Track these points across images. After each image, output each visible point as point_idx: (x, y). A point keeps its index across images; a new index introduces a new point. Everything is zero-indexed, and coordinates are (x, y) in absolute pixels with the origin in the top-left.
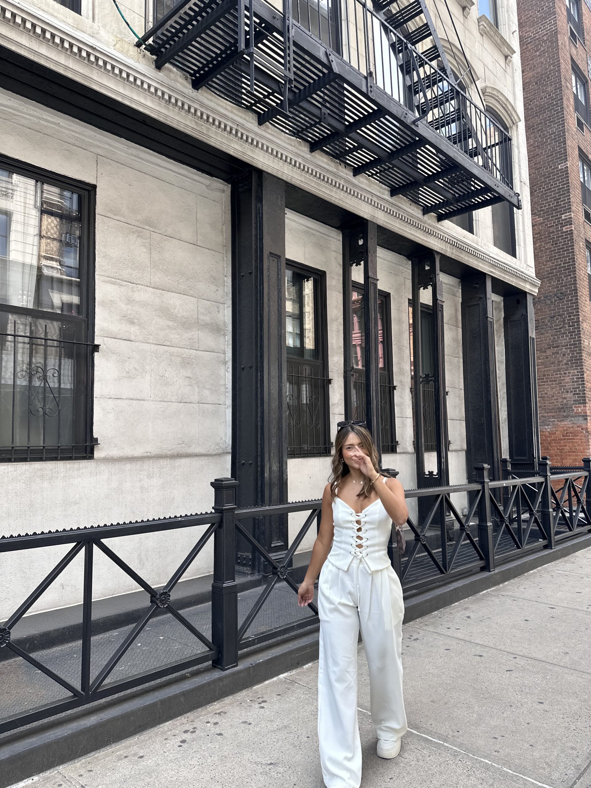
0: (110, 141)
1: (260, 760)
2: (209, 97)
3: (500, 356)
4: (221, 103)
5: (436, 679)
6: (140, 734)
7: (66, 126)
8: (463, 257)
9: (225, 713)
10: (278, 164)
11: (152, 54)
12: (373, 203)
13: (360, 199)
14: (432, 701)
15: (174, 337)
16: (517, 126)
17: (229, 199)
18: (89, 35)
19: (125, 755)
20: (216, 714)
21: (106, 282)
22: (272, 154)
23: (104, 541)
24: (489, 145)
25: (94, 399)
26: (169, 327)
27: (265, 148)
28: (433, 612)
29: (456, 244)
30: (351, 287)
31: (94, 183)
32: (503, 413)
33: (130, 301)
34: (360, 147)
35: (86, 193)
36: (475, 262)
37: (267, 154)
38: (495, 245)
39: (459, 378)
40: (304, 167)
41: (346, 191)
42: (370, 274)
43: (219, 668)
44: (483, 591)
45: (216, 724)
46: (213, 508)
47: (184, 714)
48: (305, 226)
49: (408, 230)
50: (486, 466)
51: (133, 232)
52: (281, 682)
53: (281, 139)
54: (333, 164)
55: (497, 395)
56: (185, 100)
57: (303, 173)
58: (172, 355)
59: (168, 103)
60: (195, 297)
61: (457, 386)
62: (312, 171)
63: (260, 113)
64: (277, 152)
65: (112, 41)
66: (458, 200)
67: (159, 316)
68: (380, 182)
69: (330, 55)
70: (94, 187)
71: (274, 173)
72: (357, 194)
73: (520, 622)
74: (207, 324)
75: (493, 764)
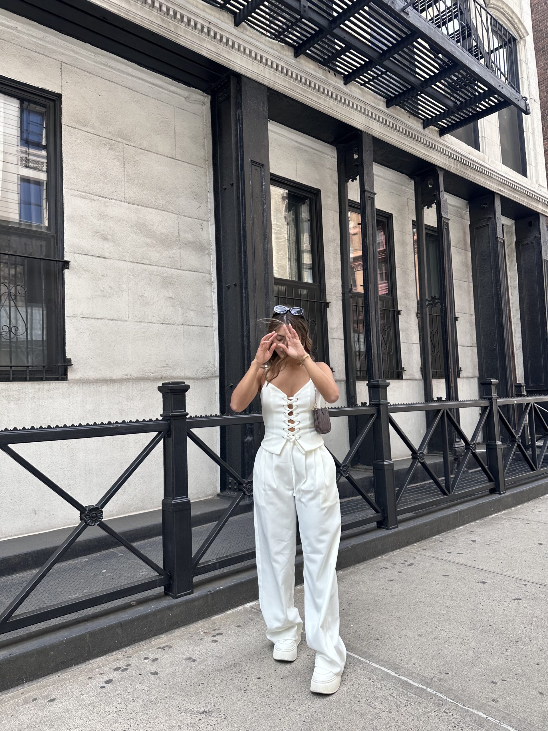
0: (74, 48)
1: (192, 707)
3: (512, 282)
5: (427, 609)
6: (63, 671)
7: (26, 31)
8: (469, 173)
9: (170, 647)
10: (258, 67)
12: (367, 113)
13: (352, 107)
14: (419, 635)
15: (154, 254)
16: (525, 42)
17: (209, 111)
20: (159, 648)
21: (75, 196)
22: (250, 55)
23: (11, 446)
24: (492, 49)
25: (66, 318)
26: (147, 244)
27: (242, 49)
28: (434, 536)
29: (460, 160)
30: (347, 207)
31: (59, 92)
32: (517, 339)
33: (102, 216)
34: (349, 47)
35: (52, 104)
36: (482, 180)
37: (244, 55)
38: (503, 163)
39: (470, 303)
40: (287, 71)
41: (336, 99)
42: (367, 188)
43: (171, 596)
44: (492, 514)
45: (155, 660)
46: (161, 415)
47: (121, 648)
48: (296, 142)
49: (406, 143)
50: (493, 380)
51: (105, 145)
52: (246, 610)
53: (260, 42)
54: (321, 71)
55: (510, 322)
57: (287, 78)
58: (151, 273)
60: (176, 214)
61: (467, 312)
62: (297, 76)
63: (236, 12)
64: (256, 54)
66: (459, 108)
67: (136, 233)
68: (375, 92)
70: (59, 96)
71: (254, 77)
72: (349, 102)
73: (533, 546)
74: (189, 242)
75: (489, 718)
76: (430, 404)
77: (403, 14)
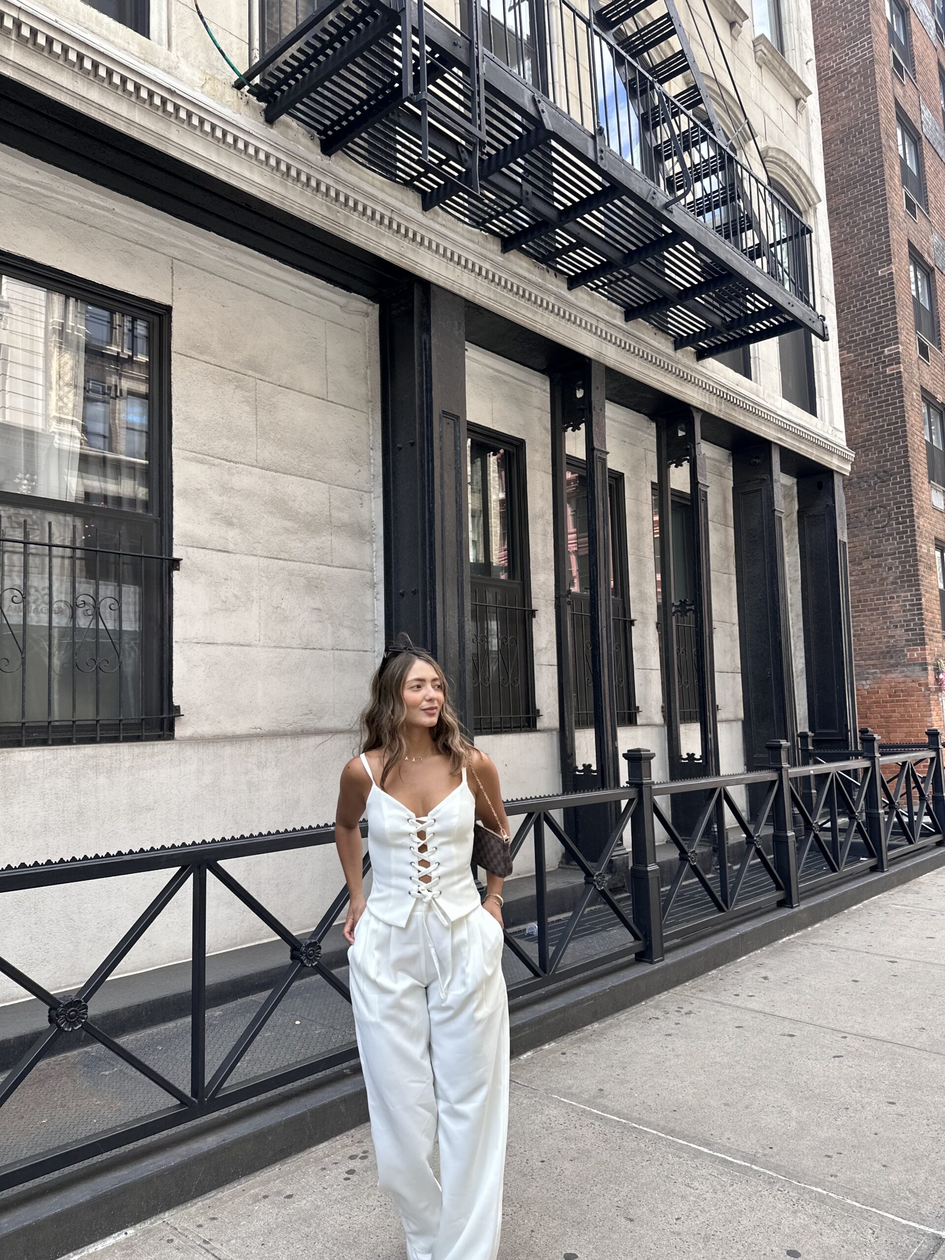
0: (192, 237)
2: (347, 166)
3: (792, 572)
4: (365, 177)
5: (727, 1071)
6: (282, 1162)
7: (125, 214)
8: (736, 415)
10: (454, 271)
11: (259, 100)
12: (599, 332)
13: (580, 325)
14: (725, 1104)
15: (295, 545)
16: (816, 209)
17: (376, 326)
18: (164, 70)
19: (263, 1194)
21: (187, 459)
22: (444, 255)
23: (222, 863)
25: (174, 644)
26: (287, 530)
27: (434, 246)
28: (710, 971)
29: (725, 396)
30: (565, 465)
31: (168, 303)
32: (798, 659)
33: (226, 490)
34: (580, 244)
35: (156, 319)
36: (755, 424)
37: (437, 256)
38: (784, 397)
39: (731, 606)
40: (494, 276)
41: (558, 314)
42: (596, 444)
44: (782, 938)
47: (345, 1131)
48: (493, 369)
49: (652, 375)
50: (783, 742)
51: (230, 380)
53: (457, 233)
54: (536, 271)
55: (789, 635)
56: (312, 173)
57: (492, 286)
58: (291, 574)
59: (285, 177)
60: (325, 482)
61: (727, 619)
62: (506, 282)
63: (426, 192)
64: (452, 253)
65: (198, 81)
66: (730, 327)
67: (271, 513)
68: (609, 299)
69: (539, 101)
70: (168, 309)
71: (448, 286)
72: (575, 318)
73: (846, 984)
74: (344, 525)
75: (830, 1194)
76: (703, 781)
77: (665, 213)
